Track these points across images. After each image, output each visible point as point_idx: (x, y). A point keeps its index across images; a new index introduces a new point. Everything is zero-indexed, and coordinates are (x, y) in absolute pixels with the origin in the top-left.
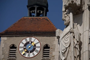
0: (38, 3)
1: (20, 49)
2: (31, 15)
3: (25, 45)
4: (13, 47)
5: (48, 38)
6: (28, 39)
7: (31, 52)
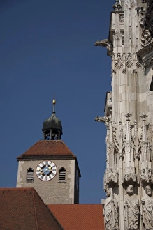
0: (53, 127)
1: (37, 173)
2: (46, 138)
3: (42, 168)
4: (30, 170)
5: (64, 161)
6: (45, 162)
7: (48, 175)
